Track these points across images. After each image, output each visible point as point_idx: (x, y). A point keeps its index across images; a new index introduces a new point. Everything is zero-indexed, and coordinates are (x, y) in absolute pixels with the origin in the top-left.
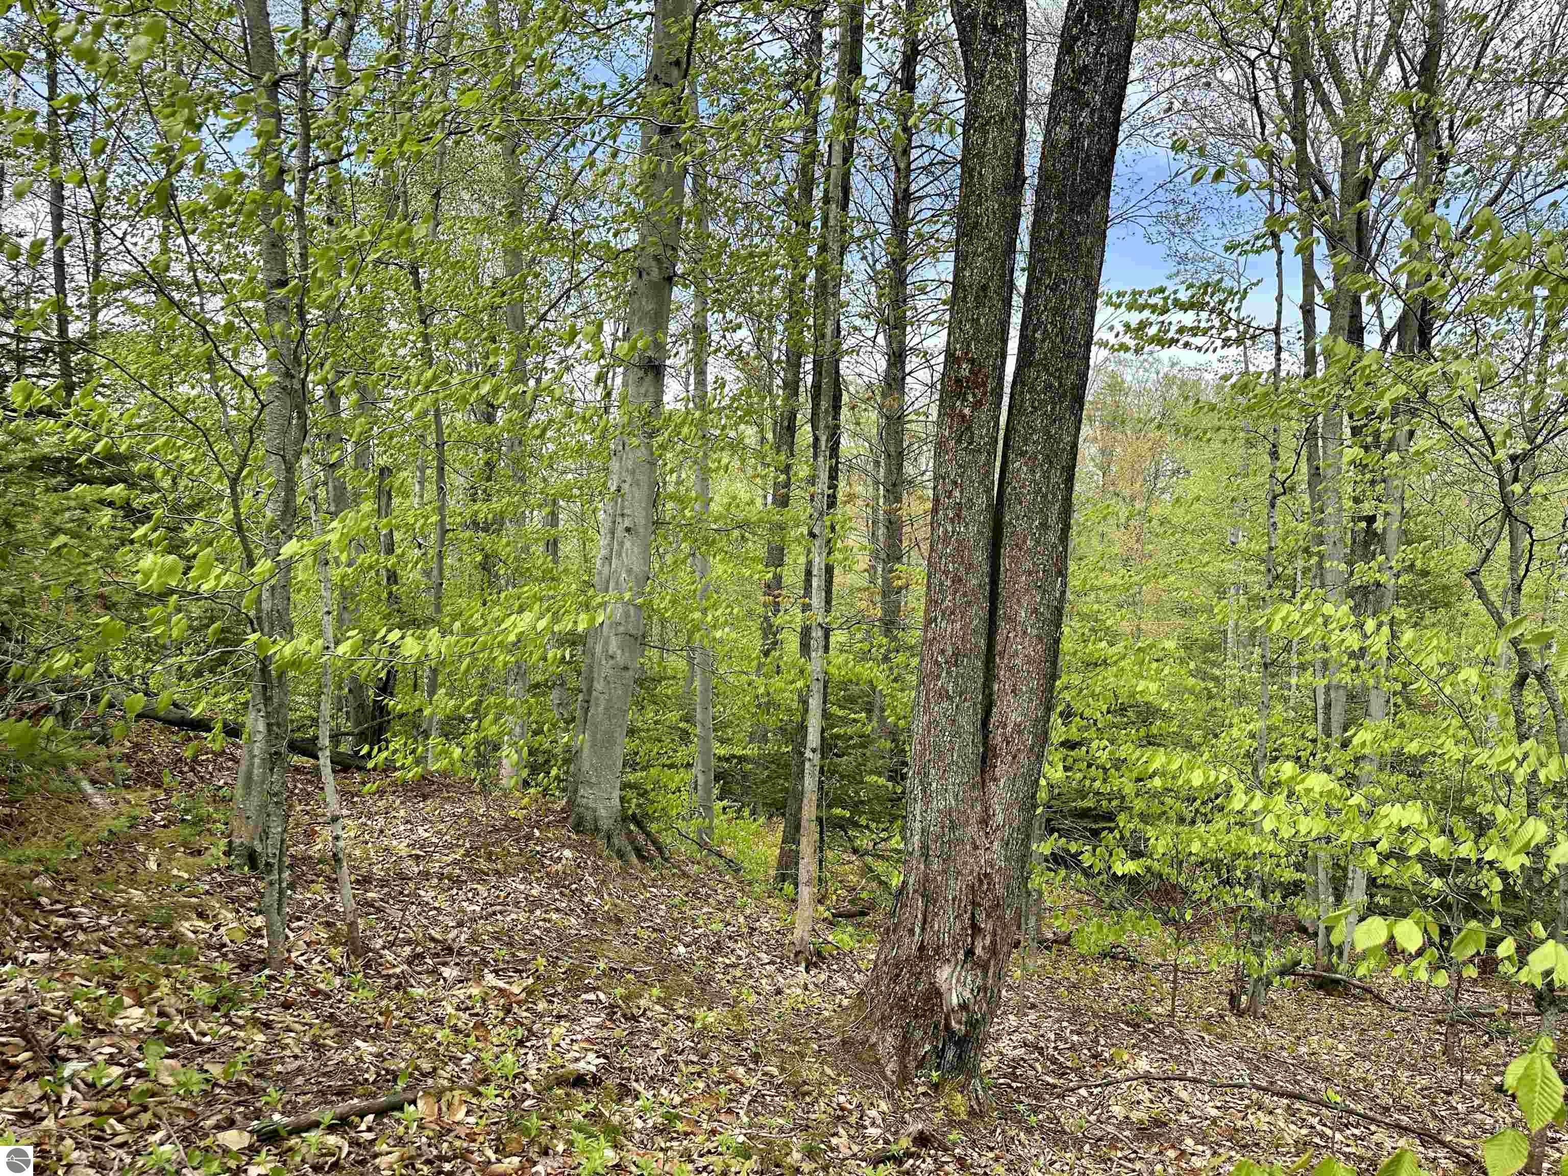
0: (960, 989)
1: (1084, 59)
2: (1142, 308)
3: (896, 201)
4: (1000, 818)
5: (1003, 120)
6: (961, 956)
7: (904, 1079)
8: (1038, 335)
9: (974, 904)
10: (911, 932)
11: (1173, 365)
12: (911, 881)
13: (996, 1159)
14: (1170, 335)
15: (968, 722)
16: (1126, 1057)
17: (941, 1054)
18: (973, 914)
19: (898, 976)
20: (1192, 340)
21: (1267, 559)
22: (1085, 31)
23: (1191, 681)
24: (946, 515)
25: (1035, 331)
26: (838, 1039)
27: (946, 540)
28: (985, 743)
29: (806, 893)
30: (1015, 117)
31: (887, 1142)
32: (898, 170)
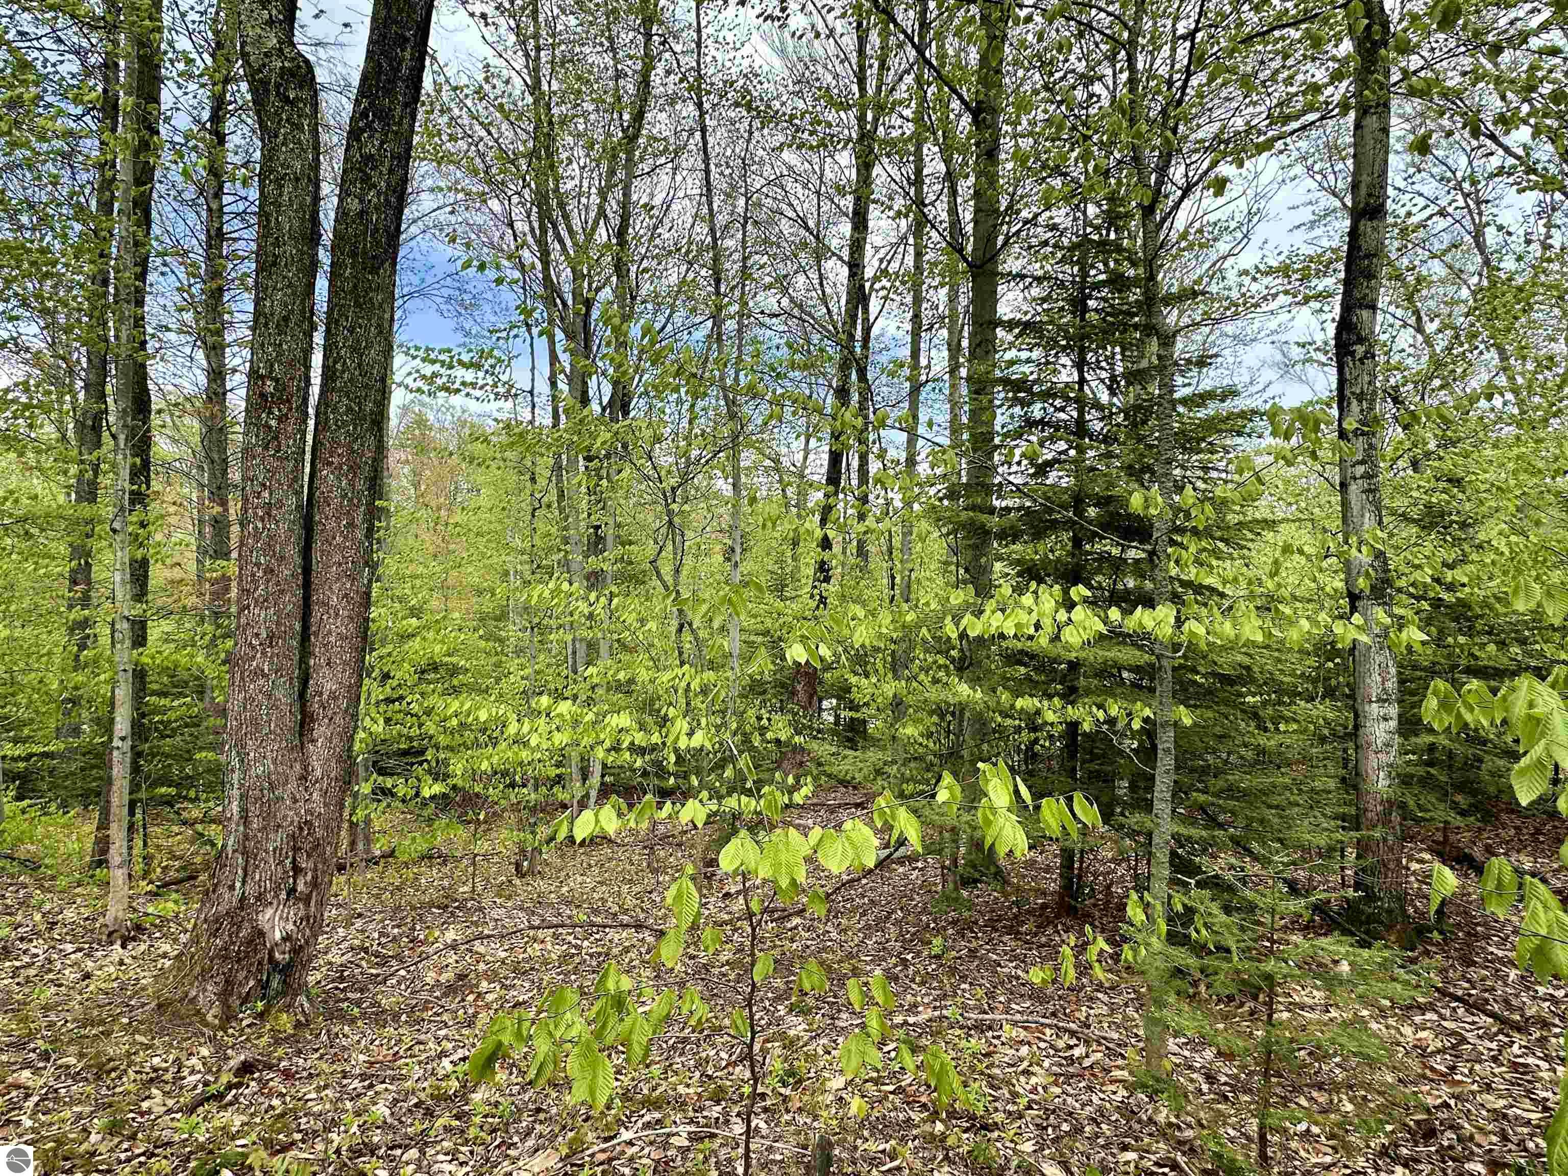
0: (282, 924)
1: (370, 149)
2: (434, 362)
3: (209, 237)
4: (318, 773)
5: (297, 179)
6: (283, 896)
7: (228, 1017)
8: (338, 366)
9: (296, 849)
10: (232, 888)
11: (464, 412)
12: (230, 843)
13: (321, 1058)
14: (456, 386)
15: (284, 696)
16: (437, 934)
17: (265, 986)
18: (294, 859)
19: (217, 930)
20: (472, 392)
21: (532, 553)
22: (369, 125)
23: (483, 644)
24: (256, 514)
25: (335, 362)
26: (153, 1005)
27: (257, 535)
28: (303, 712)
29: (118, 876)
30: (310, 180)
31: (206, 1084)
32: (210, 210)
